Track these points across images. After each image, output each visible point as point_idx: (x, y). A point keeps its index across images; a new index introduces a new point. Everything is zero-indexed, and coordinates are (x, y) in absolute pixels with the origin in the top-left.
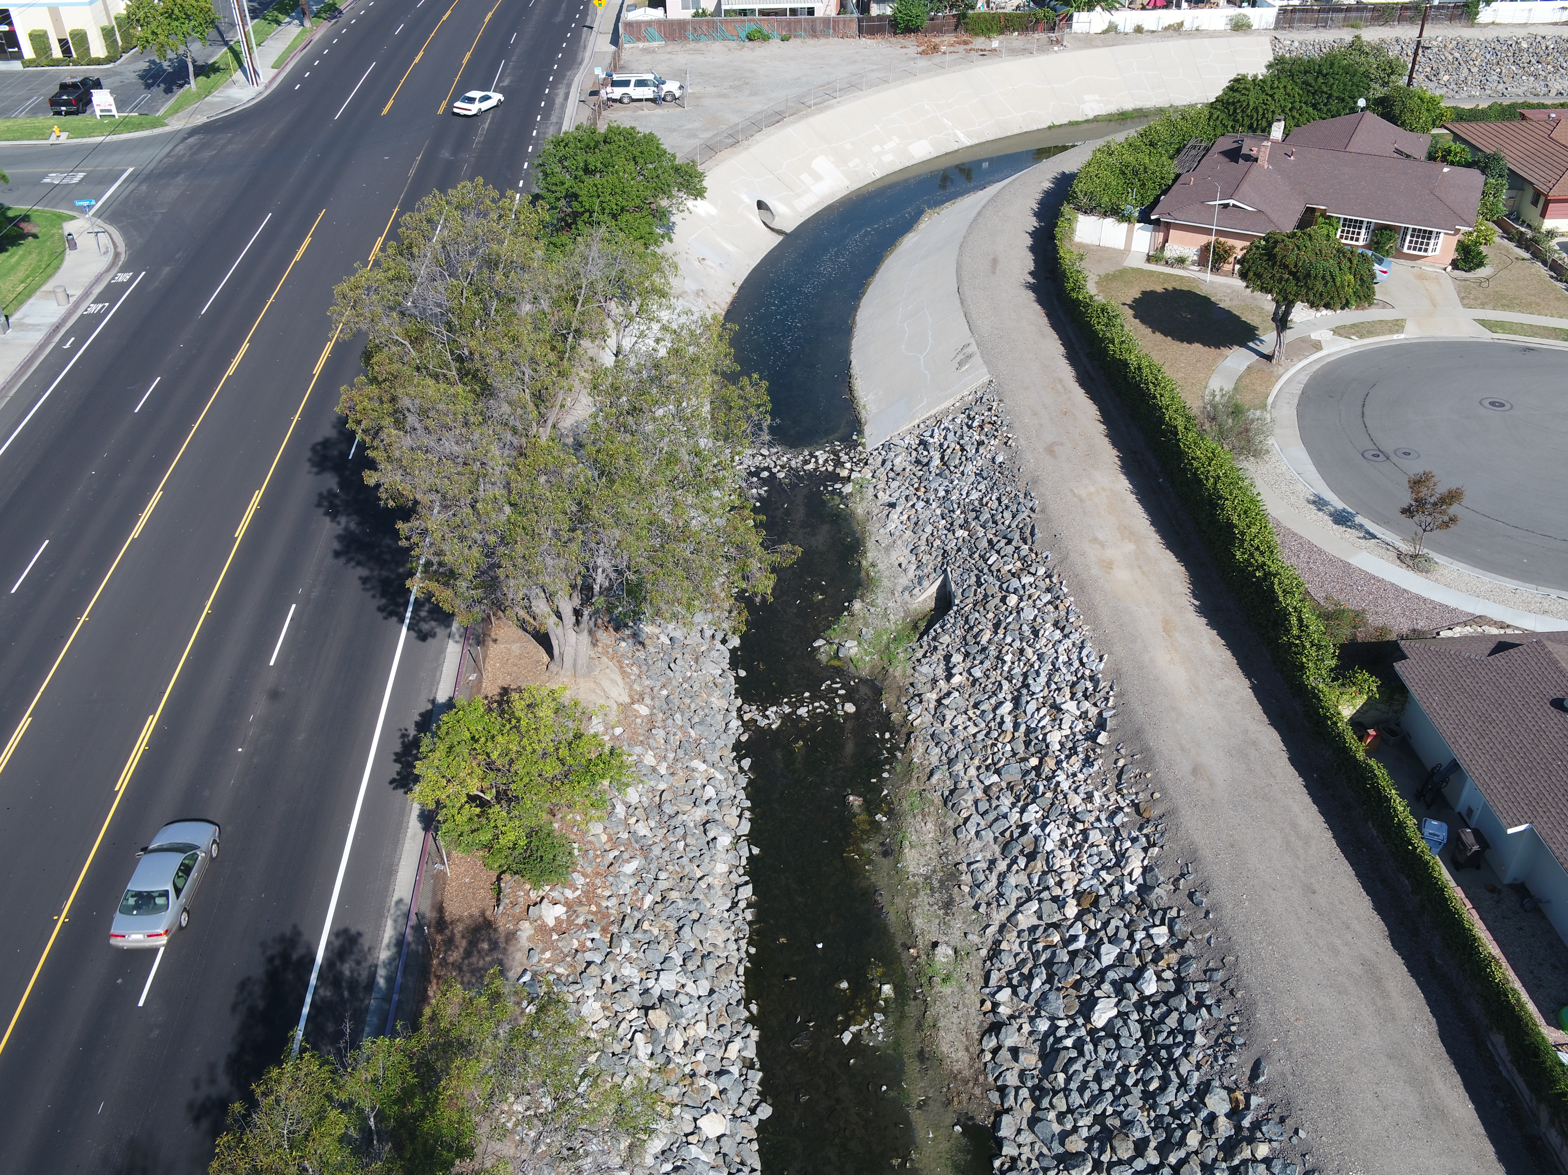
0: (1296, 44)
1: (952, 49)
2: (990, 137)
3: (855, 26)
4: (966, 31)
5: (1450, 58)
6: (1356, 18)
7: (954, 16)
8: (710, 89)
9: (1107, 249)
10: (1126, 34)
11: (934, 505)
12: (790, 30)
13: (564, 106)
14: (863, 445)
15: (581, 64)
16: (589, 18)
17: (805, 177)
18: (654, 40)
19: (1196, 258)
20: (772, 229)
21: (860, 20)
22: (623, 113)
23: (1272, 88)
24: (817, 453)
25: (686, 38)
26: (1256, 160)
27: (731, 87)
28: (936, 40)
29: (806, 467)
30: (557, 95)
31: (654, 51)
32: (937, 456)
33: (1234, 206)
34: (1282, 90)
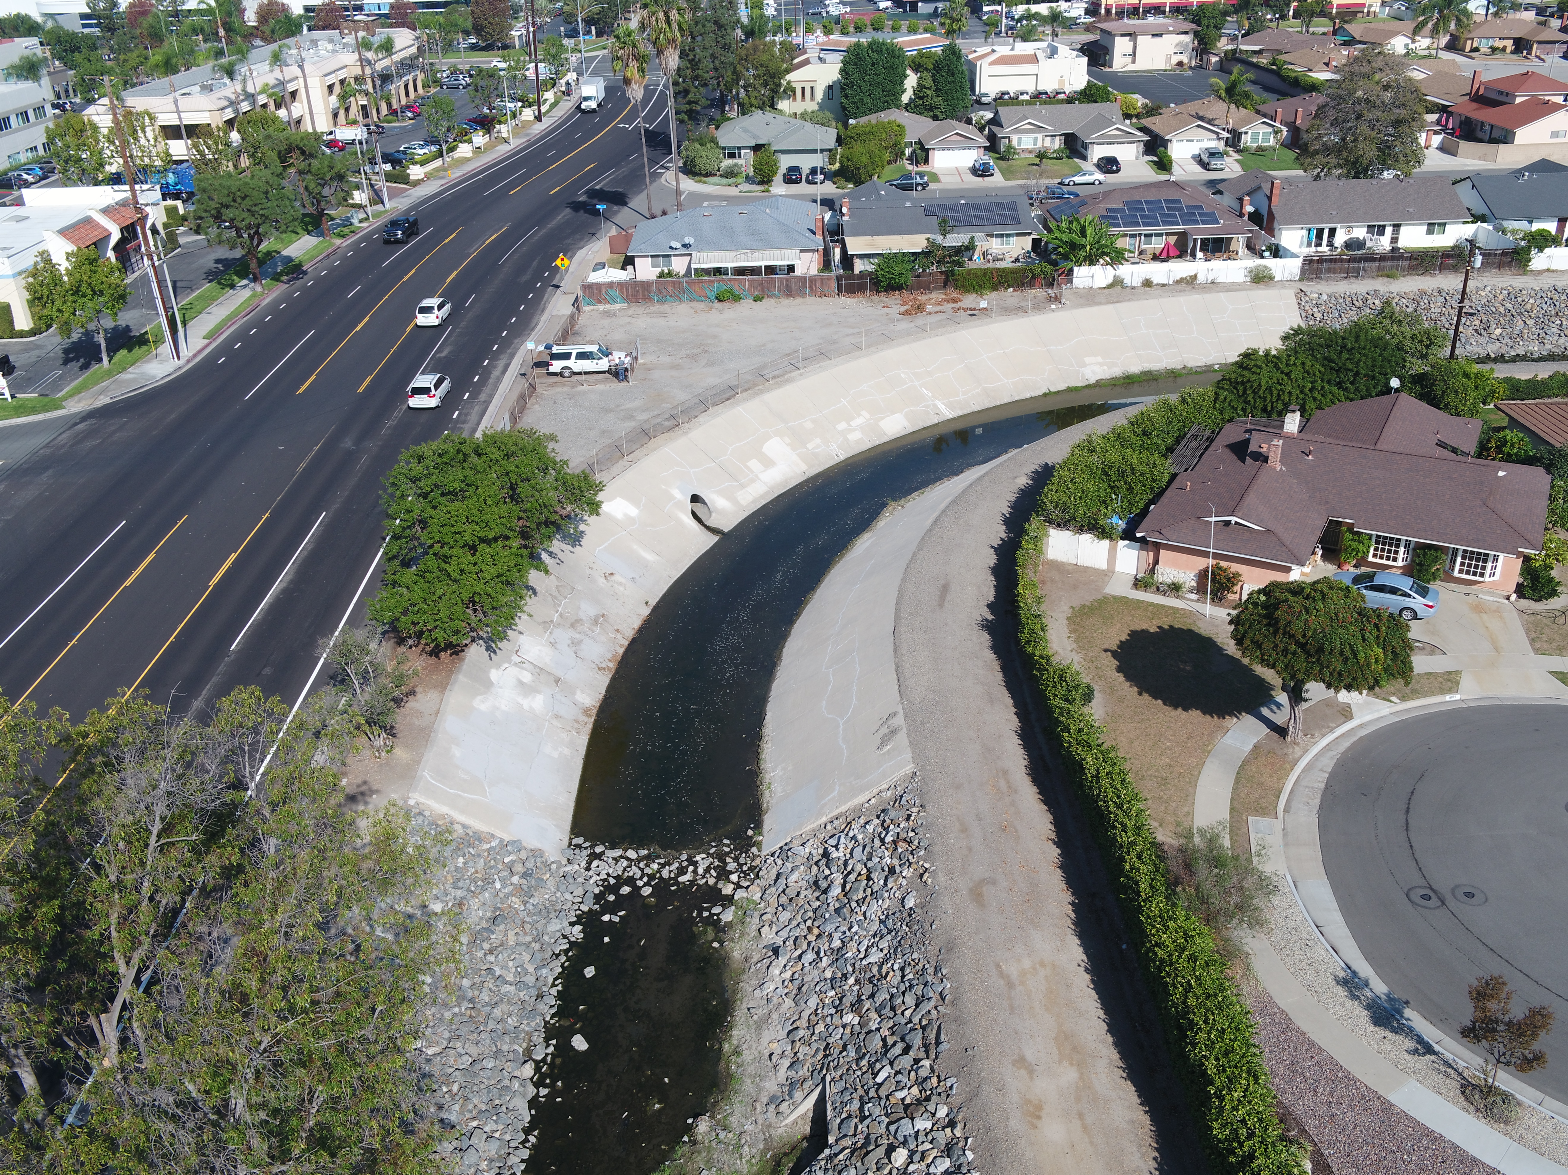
0: (1324, 297)
1: (939, 308)
2: (976, 408)
3: (834, 284)
4: (956, 288)
5: (1502, 309)
6: (1392, 267)
7: (942, 272)
8: (665, 359)
9: (1085, 569)
10: (1133, 288)
11: (825, 961)
12: (763, 290)
13: (499, 380)
14: (759, 845)
15: (533, 329)
16: (558, 277)
17: (754, 464)
18: (615, 301)
19: (1194, 584)
20: (709, 528)
21: (839, 278)
22: (559, 389)
23: (1287, 365)
24: (698, 858)
25: (651, 300)
26: (1266, 459)
27: (688, 356)
28: (922, 298)
29: (681, 879)
30: (495, 367)
31: (614, 315)
32: (838, 878)
33: (1236, 523)
34: (1299, 368)
